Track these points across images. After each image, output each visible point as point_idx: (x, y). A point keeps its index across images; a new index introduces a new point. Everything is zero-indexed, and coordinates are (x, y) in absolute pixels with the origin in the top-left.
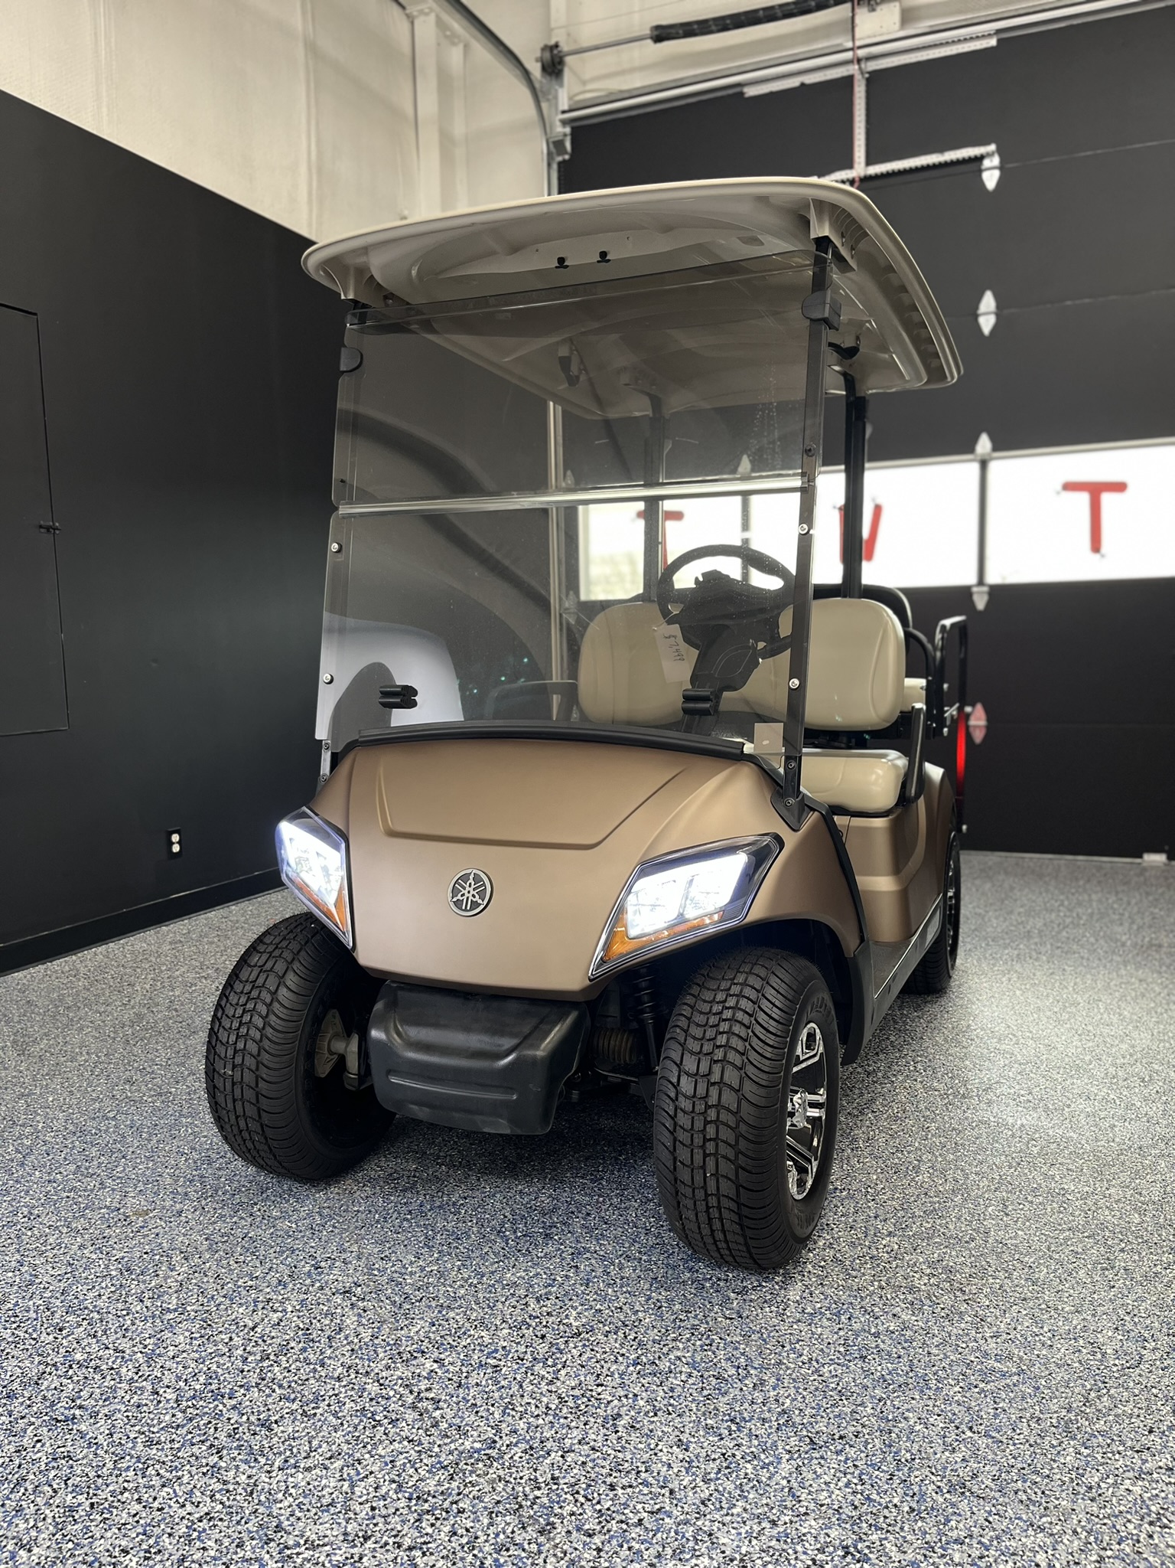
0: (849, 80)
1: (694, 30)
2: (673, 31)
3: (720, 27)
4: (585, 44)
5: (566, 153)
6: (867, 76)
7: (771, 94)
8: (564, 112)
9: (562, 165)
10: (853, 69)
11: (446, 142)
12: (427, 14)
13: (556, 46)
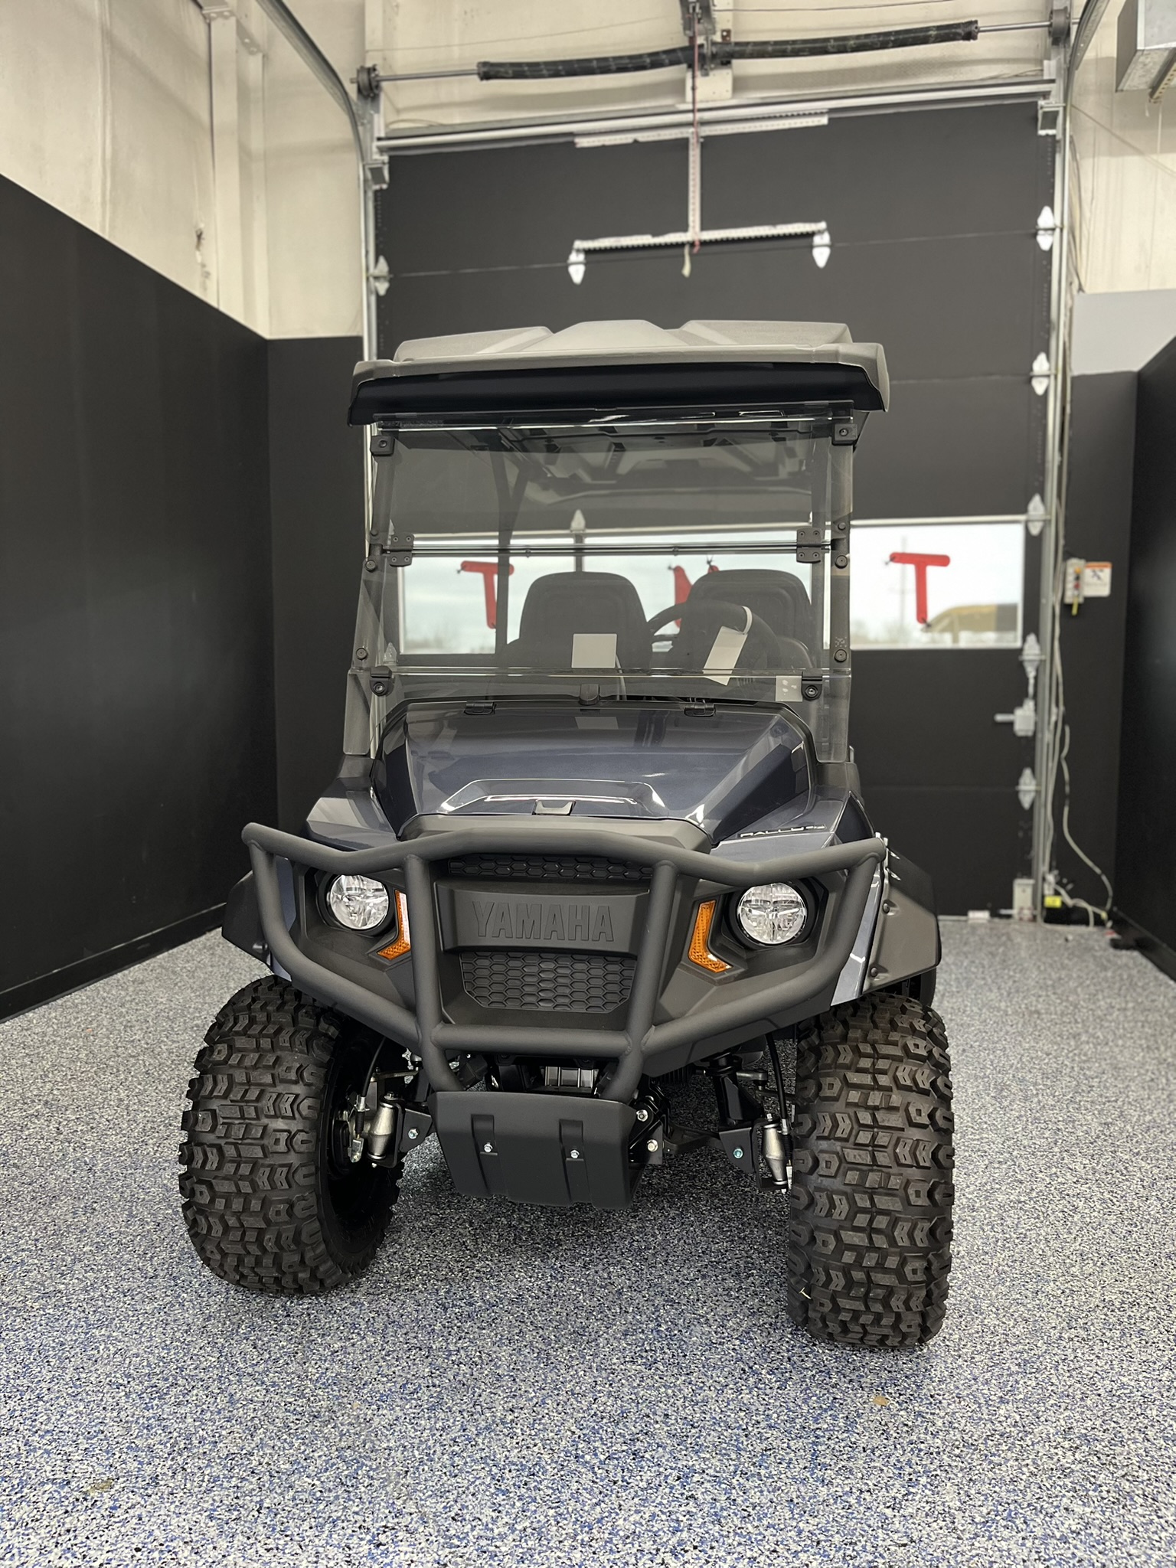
0: (683, 144)
1: (524, 71)
2: (502, 70)
3: (551, 72)
4: (400, 72)
5: (384, 182)
6: (702, 140)
7: (604, 147)
8: (379, 139)
9: (379, 194)
10: (687, 132)
11: (245, 155)
12: (226, 18)
13: (374, 69)
